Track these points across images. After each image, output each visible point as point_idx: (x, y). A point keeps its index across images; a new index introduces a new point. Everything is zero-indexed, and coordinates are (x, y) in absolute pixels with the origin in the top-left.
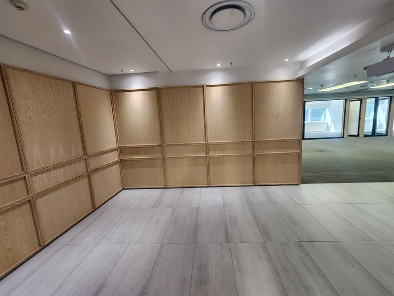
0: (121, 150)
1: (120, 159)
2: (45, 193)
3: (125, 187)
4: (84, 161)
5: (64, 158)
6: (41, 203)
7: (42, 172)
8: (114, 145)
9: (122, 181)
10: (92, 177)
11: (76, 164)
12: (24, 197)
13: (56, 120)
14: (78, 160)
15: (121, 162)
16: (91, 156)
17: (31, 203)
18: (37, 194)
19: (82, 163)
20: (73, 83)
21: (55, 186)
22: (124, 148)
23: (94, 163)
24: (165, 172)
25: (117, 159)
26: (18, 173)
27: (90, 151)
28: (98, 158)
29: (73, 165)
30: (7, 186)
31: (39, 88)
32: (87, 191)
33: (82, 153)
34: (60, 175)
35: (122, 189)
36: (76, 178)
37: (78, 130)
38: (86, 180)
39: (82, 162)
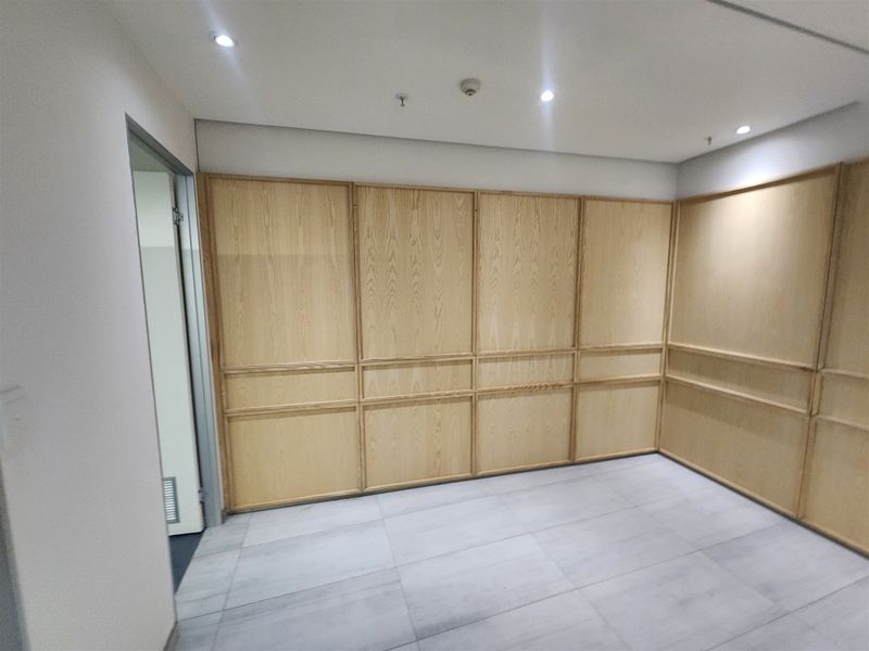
0: (672, 355)
1: (664, 377)
2: (493, 394)
3: (662, 450)
4: (571, 359)
5: (535, 345)
6: (485, 406)
7: (496, 360)
8: (654, 338)
9: (659, 432)
10: (581, 395)
11: (554, 361)
12: (466, 390)
13: (535, 273)
14: (556, 353)
15: (665, 385)
16: (585, 353)
17: (472, 401)
18: (483, 391)
19: (566, 362)
20: (580, 199)
21: (509, 389)
22: (681, 350)
23: (590, 369)
24: (805, 465)
25: (656, 374)
26: (465, 352)
27: (588, 340)
28: (603, 359)
29: (548, 361)
30: (451, 367)
31: (517, 220)
32: (565, 421)
33: (570, 342)
34: (522, 373)
35: (652, 449)
36: (546, 386)
37: (571, 294)
38: (566, 398)
39: (565, 360)
